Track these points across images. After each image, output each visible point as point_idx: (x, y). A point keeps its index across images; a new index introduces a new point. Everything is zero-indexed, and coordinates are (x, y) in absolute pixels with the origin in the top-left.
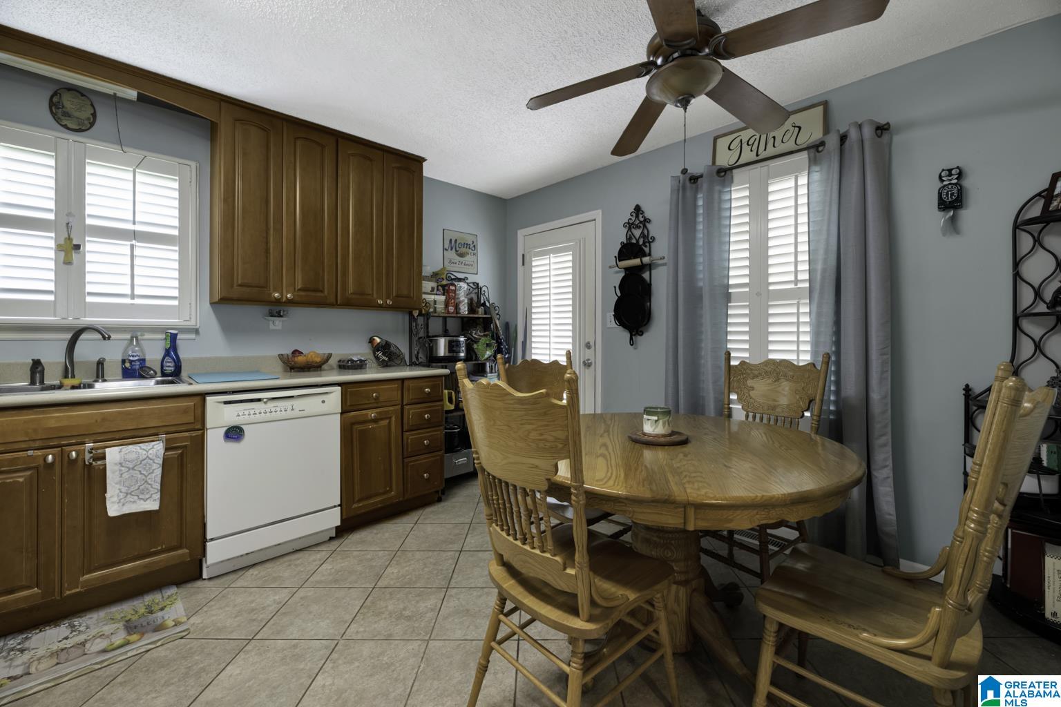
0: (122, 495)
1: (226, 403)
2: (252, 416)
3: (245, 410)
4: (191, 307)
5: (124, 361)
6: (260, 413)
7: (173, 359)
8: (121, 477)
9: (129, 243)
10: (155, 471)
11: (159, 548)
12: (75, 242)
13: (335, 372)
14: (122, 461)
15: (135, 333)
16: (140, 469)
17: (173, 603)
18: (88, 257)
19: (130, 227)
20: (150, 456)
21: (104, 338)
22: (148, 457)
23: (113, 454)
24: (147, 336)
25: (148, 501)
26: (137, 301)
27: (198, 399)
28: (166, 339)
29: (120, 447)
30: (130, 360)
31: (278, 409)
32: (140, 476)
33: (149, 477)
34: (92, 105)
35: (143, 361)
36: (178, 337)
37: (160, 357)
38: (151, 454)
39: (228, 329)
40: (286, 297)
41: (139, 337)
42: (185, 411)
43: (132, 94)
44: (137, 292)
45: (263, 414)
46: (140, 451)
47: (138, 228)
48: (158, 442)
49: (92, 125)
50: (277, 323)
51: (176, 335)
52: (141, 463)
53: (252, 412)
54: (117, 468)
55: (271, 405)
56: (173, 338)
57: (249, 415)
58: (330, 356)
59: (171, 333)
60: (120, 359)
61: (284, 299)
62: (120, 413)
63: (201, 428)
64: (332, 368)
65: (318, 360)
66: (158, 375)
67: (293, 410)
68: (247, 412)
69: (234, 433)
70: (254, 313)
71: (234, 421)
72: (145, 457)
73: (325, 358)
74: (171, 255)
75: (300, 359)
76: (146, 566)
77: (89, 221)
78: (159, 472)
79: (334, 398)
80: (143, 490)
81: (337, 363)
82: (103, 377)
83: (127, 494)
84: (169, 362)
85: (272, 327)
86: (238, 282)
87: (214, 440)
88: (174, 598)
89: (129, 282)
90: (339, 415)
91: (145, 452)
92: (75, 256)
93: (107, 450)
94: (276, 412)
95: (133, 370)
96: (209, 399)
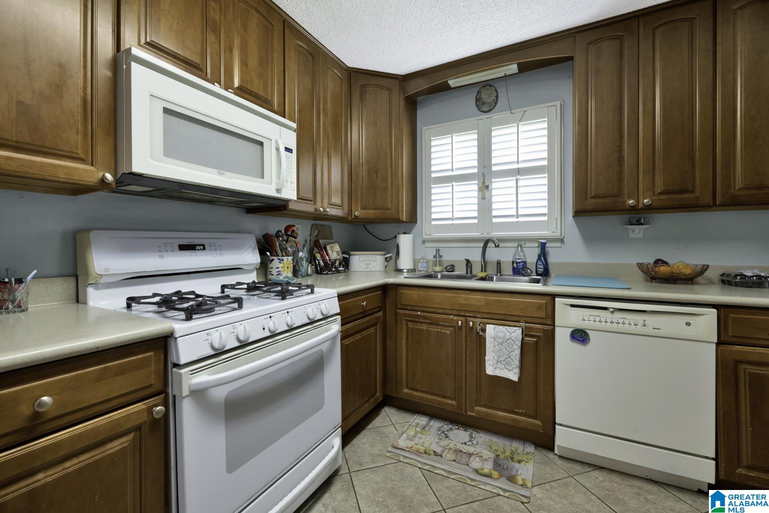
0: (495, 362)
1: (572, 306)
2: (597, 323)
3: (590, 315)
4: (557, 221)
5: (513, 262)
6: (606, 322)
7: (543, 263)
8: (494, 348)
9: (515, 178)
10: (516, 350)
11: (521, 411)
12: (487, 184)
13: (717, 288)
14: (495, 337)
15: (520, 242)
16: (506, 346)
17: (528, 462)
18: (494, 192)
19: (515, 166)
20: (513, 338)
21: (496, 246)
22: (511, 338)
23: (491, 330)
24: (528, 245)
25: (511, 372)
26: (521, 219)
27: (549, 298)
28: (538, 247)
29: (495, 326)
30: (516, 262)
31: (627, 322)
32: (506, 351)
33: (511, 354)
34: (496, 90)
35: (525, 262)
36: (547, 245)
37: (535, 261)
38: (513, 336)
39: (589, 238)
40: (643, 203)
41: (523, 245)
42: (540, 307)
43: (513, 68)
44: (520, 213)
45: (609, 324)
46: (506, 332)
47: (521, 165)
48: (518, 328)
49: (496, 103)
50: (637, 231)
51: (545, 244)
52: (506, 342)
53: (597, 319)
54: (492, 340)
55: (618, 316)
56: (543, 246)
57: (595, 321)
58: (705, 268)
59: (541, 242)
60: (511, 260)
61: (641, 206)
62: (496, 301)
63: (552, 324)
64: (710, 282)
65: (688, 271)
66: (533, 274)
67: (644, 325)
68: (592, 318)
69: (580, 336)
70: (613, 222)
71: (580, 325)
72: (509, 338)
73: (698, 269)
74: (542, 180)
75: (663, 269)
76: (513, 420)
77: (494, 169)
78: (518, 352)
79: (708, 321)
80: (508, 362)
81: (719, 277)
82: (500, 272)
83: (498, 362)
84: (540, 265)
85: (631, 235)
86: (591, 194)
87: (562, 337)
88: (531, 457)
89: (515, 206)
90: (714, 346)
91: (509, 334)
92: (487, 193)
93: (487, 325)
94: (624, 324)
95: (519, 270)
96: (557, 299)
